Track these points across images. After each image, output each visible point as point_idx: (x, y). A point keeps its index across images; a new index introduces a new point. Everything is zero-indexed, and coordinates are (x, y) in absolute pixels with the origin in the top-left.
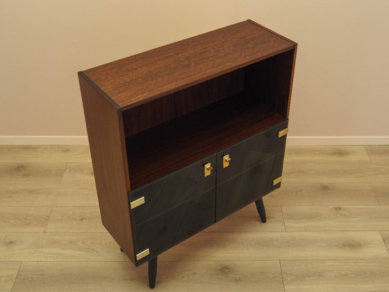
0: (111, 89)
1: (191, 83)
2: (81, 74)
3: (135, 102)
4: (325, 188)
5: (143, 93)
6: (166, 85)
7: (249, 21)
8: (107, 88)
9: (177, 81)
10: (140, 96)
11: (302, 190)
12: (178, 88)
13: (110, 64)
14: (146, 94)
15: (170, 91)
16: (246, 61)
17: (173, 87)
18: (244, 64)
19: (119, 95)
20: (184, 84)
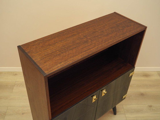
0: (39, 60)
1: (91, 54)
2: (19, 47)
3: (56, 70)
4: (142, 95)
5: (61, 62)
6: (75, 56)
7: (115, 13)
8: (37, 58)
9: (81, 53)
10: (59, 65)
11: (131, 96)
12: (83, 58)
13: (38, 40)
14: (63, 63)
15: (78, 60)
16: (121, 38)
17: (80, 58)
18: (120, 40)
19: (45, 64)
20: (87, 55)
